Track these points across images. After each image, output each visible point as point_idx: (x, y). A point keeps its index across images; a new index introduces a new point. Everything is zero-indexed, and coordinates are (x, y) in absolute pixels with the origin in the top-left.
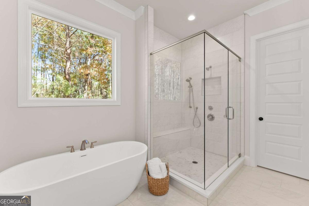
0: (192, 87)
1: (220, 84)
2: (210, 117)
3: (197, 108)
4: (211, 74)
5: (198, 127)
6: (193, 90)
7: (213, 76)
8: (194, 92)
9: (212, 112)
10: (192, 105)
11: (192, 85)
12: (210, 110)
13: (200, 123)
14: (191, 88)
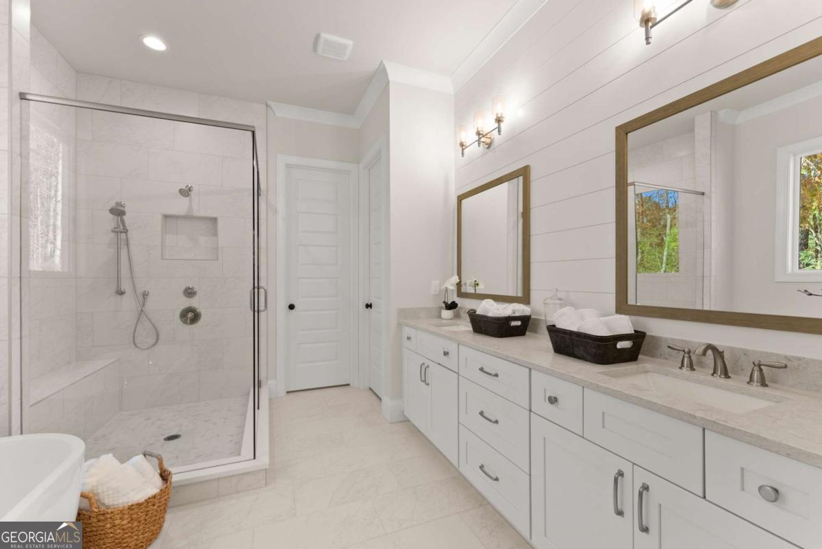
0: (126, 231)
1: (215, 234)
2: (190, 315)
3: (145, 295)
4: (190, 208)
5: (148, 349)
6: (131, 242)
7: (196, 214)
8: (132, 247)
9: (194, 303)
10: (126, 286)
11: (128, 228)
12: (187, 296)
13: (158, 336)
14: (123, 236)
